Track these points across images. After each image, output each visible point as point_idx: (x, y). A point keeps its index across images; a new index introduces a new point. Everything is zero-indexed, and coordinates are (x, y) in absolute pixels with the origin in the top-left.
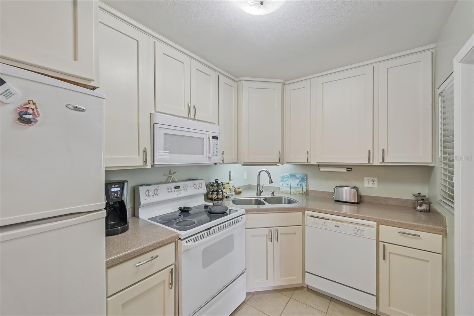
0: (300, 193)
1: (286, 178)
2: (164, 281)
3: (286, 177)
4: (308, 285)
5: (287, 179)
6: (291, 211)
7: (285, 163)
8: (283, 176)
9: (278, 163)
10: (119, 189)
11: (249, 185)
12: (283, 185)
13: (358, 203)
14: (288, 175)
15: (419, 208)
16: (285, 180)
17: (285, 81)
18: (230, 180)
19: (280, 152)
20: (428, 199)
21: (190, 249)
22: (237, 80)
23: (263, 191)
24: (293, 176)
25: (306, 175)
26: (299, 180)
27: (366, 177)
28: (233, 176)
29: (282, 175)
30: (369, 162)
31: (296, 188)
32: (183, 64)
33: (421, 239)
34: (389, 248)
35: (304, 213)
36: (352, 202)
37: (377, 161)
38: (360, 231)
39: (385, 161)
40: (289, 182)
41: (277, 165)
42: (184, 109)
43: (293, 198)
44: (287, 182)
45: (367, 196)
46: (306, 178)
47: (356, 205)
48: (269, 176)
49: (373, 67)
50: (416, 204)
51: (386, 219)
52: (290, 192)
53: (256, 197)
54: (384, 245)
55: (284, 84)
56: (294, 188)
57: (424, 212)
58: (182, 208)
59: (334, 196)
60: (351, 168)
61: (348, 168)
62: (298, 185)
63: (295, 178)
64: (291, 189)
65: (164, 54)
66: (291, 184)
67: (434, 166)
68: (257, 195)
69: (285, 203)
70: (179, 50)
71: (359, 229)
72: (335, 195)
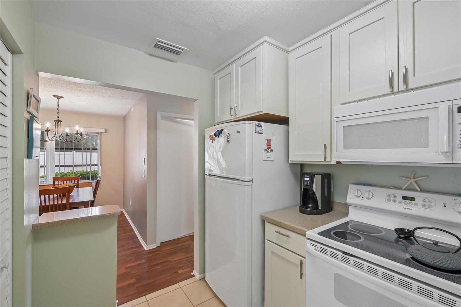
10: (308, 179)
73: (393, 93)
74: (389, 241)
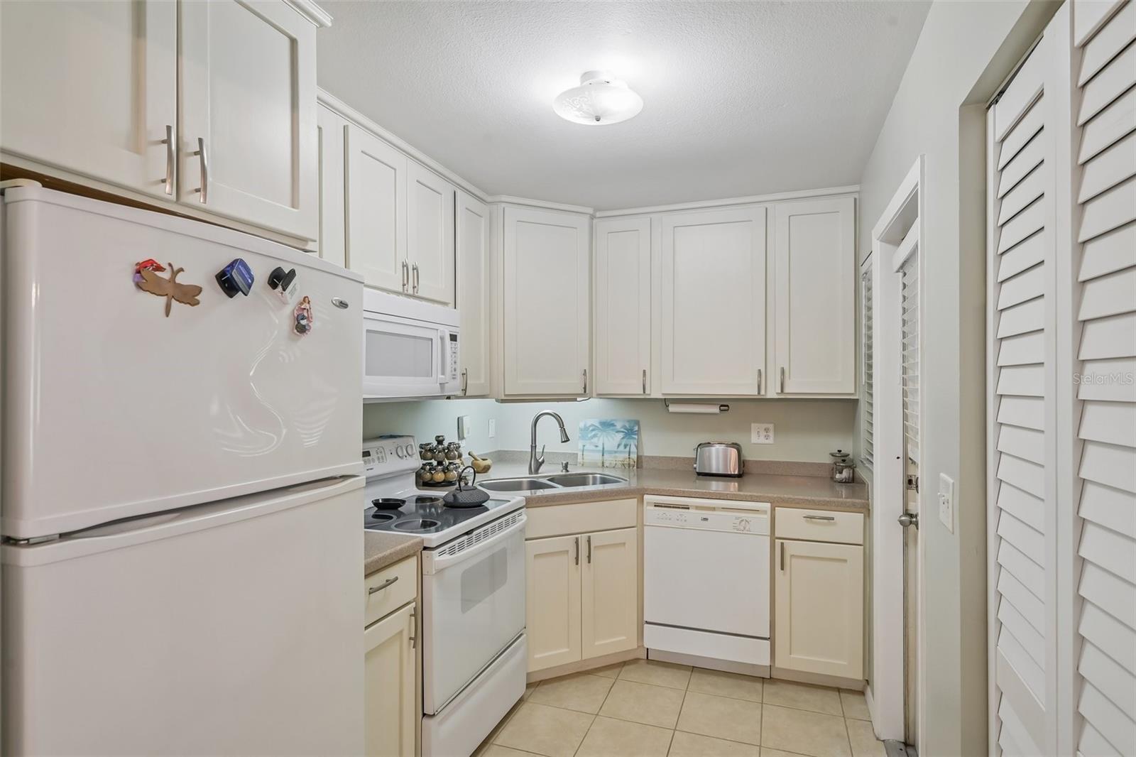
0: (623, 464)
1: (593, 430)
2: (401, 632)
3: (591, 428)
4: (648, 649)
5: (593, 433)
6: (616, 498)
7: (594, 395)
8: (585, 425)
9: (580, 395)
11: (499, 451)
12: (585, 448)
13: (739, 476)
14: (597, 425)
15: (838, 476)
16: (589, 435)
17: (596, 210)
18: (461, 437)
19: (585, 370)
20: (852, 461)
21: (446, 568)
22: (489, 199)
23: (543, 462)
24: (607, 425)
25: (637, 423)
26: (621, 435)
27: (754, 422)
28: (468, 429)
29: (582, 425)
30: (759, 393)
31: (616, 452)
32: (393, 171)
33: (835, 524)
34: (791, 548)
35: (641, 501)
36: (729, 473)
37: (772, 392)
38: (744, 523)
39: (786, 390)
40: (598, 440)
41: (578, 399)
42: (396, 273)
43: (611, 474)
44: (595, 440)
45: (756, 462)
46: (636, 428)
47: (737, 479)
48: (560, 427)
49: (766, 209)
50: (835, 470)
51: (785, 496)
52: (603, 463)
53: (528, 476)
54: (782, 544)
55: (592, 217)
56: (610, 452)
57: (845, 482)
58: (381, 501)
59: (695, 465)
60: (727, 406)
61: (722, 406)
62: (619, 445)
63: (613, 430)
64: (603, 455)
65: (362, 152)
66: (603, 444)
67: (858, 400)
68: (531, 472)
69: (594, 483)
70: (367, 128)
71: (742, 520)
72: (698, 462)
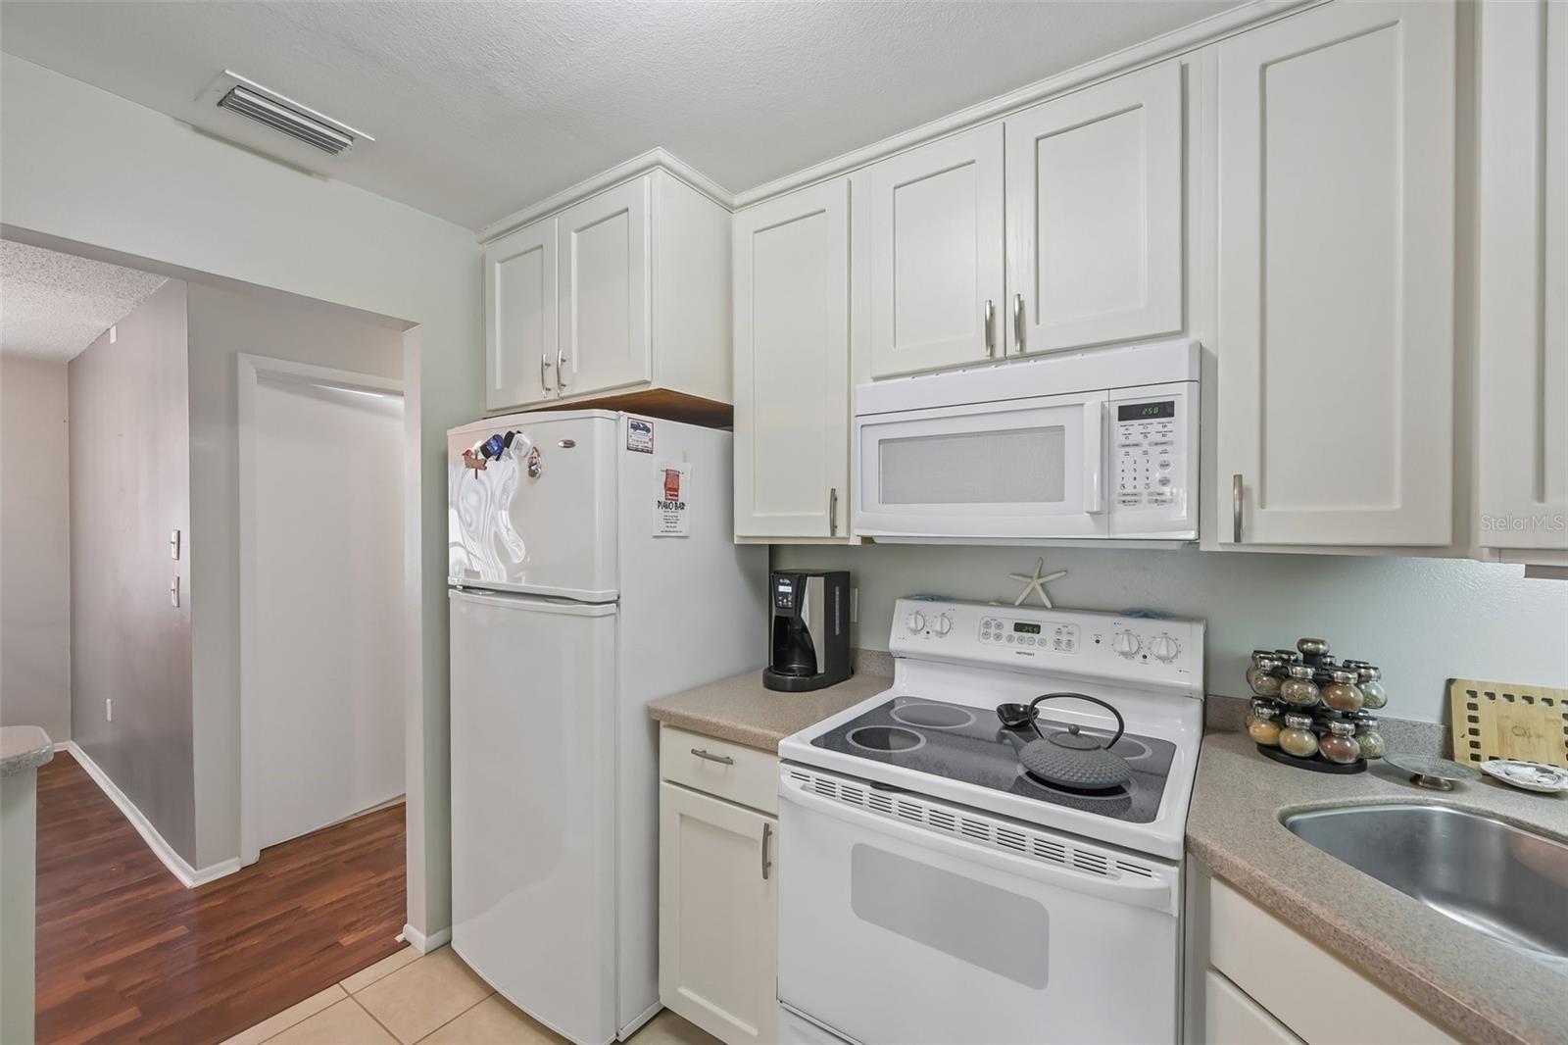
10: (789, 590)
73: (993, 360)
74: (984, 740)
